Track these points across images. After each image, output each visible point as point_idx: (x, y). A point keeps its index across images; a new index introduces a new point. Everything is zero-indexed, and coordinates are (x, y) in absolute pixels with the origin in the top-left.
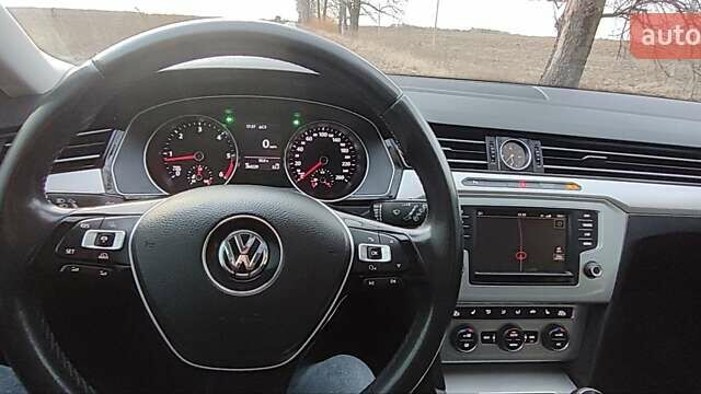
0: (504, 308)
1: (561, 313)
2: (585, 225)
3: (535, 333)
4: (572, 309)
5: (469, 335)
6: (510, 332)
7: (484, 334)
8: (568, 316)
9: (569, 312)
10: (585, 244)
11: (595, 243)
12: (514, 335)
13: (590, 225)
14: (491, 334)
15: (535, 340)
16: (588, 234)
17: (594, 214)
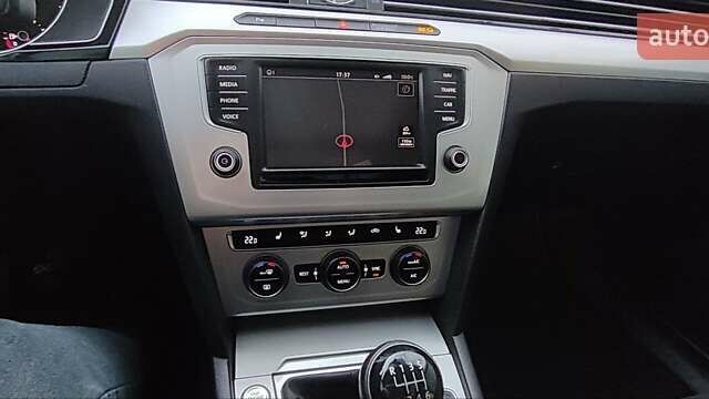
0: (328, 228)
1: (420, 231)
2: (444, 90)
3: (381, 263)
4: (435, 223)
5: (270, 272)
6: (337, 263)
7: (299, 268)
8: (431, 234)
9: (431, 227)
10: (444, 119)
11: (460, 118)
12: (344, 266)
13: (454, 90)
14: (309, 268)
15: (381, 273)
16: (450, 105)
17: (458, 73)
